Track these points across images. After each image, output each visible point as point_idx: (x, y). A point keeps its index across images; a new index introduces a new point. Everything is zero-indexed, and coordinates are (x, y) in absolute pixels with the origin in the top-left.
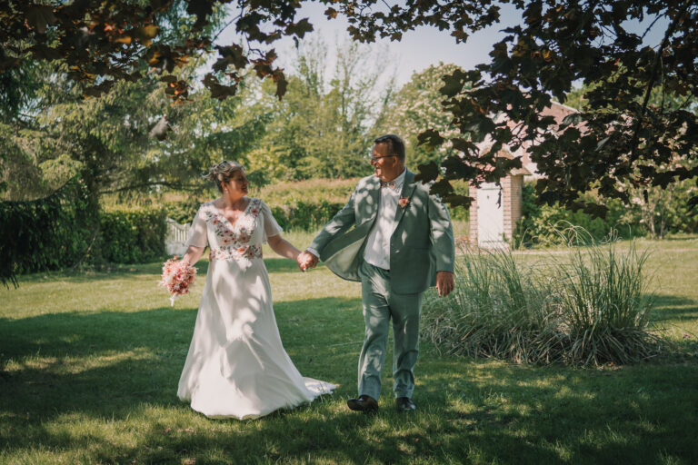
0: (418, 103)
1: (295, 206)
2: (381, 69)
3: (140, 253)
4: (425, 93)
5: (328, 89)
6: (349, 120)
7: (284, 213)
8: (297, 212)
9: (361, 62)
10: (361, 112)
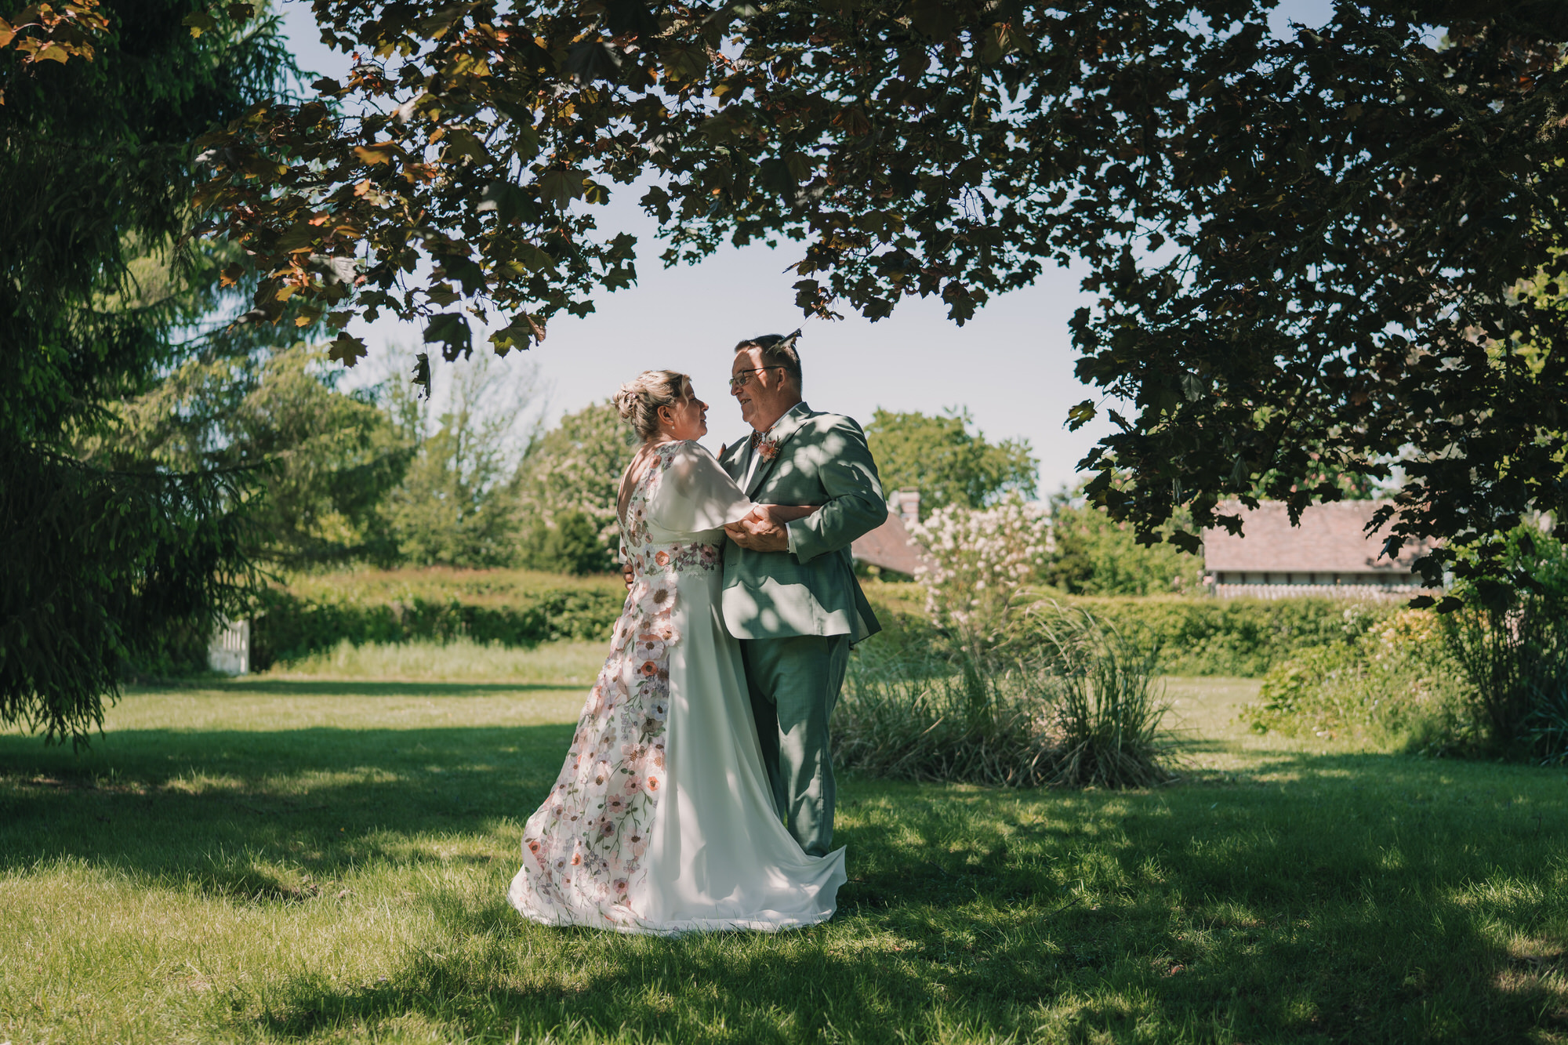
0: (569, 462)
1: (410, 604)
2: (522, 402)
3: (171, 663)
4: (580, 446)
5: (435, 428)
6: (464, 481)
7: (393, 614)
8: (413, 615)
9: (491, 388)
10: (485, 469)
